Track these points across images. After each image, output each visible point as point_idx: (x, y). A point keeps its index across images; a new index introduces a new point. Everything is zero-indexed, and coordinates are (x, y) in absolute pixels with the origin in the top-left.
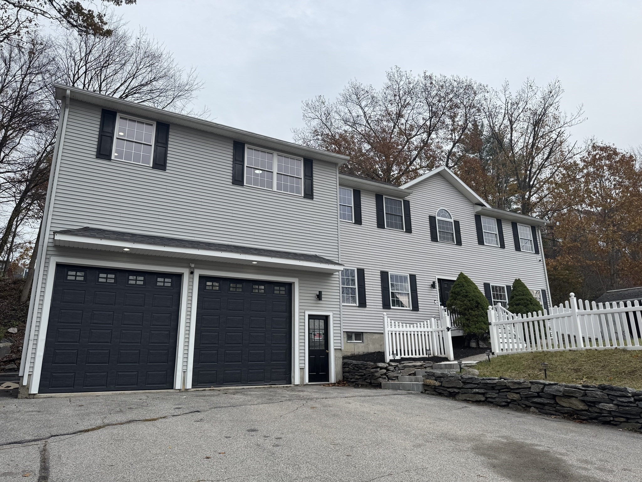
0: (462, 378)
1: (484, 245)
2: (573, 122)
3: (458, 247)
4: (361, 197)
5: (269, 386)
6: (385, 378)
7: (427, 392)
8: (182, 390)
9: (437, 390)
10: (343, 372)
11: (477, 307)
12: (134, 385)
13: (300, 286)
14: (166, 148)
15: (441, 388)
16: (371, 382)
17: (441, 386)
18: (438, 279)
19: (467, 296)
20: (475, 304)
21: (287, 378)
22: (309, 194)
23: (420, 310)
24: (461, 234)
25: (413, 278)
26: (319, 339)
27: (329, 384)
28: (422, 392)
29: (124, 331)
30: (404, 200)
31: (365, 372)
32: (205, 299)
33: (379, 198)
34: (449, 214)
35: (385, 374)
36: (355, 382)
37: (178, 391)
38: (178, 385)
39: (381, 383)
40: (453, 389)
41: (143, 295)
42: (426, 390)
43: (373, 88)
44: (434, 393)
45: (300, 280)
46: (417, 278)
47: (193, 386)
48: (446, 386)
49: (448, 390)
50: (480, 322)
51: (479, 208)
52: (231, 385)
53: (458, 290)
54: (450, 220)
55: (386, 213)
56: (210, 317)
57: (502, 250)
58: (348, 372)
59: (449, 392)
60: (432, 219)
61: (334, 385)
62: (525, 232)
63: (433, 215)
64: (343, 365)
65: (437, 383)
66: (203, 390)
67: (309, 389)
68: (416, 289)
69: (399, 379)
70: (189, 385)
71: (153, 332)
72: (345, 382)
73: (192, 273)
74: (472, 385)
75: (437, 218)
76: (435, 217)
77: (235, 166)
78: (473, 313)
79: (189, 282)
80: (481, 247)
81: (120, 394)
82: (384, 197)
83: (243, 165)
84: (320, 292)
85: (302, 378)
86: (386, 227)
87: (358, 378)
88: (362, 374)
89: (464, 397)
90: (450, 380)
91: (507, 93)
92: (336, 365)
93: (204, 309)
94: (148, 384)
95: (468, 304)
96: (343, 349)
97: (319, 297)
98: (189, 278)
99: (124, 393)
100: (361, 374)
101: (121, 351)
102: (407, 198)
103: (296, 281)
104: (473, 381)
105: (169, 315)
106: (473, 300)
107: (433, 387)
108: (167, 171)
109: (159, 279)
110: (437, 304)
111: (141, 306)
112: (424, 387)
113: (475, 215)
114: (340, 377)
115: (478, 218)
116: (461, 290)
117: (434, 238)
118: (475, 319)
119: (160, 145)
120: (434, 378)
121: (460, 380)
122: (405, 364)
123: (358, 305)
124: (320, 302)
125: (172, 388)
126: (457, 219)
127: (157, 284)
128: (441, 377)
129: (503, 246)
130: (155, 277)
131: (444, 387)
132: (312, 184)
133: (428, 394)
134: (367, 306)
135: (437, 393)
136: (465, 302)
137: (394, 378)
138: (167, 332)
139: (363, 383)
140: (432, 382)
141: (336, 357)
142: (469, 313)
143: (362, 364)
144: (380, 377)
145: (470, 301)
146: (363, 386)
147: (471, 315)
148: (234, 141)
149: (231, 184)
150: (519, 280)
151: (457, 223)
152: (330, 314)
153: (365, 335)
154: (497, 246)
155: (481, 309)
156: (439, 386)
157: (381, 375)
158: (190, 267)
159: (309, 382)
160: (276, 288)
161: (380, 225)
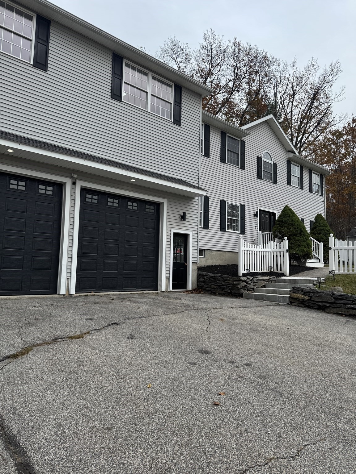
0: (333, 294)
1: (290, 185)
2: (336, 99)
3: (274, 185)
4: (210, 132)
5: (141, 292)
6: (246, 290)
7: (293, 304)
8: (66, 296)
9: (305, 303)
10: (198, 282)
11: (300, 234)
12: (19, 290)
13: (168, 207)
14: (47, 47)
15: (310, 302)
16: (231, 292)
17: (310, 300)
18: (259, 209)
19: (292, 224)
20: (299, 232)
21: (154, 285)
22: (177, 121)
23: (245, 234)
24: (277, 174)
25: (243, 207)
26: (180, 254)
27: (187, 291)
28: (288, 304)
29: (6, 237)
30: (241, 140)
31: (223, 283)
32: (85, 211)
33: (223, 135)
34: (271, 157)
35: (245, 286)
36: (211, 290)
37: (63, 296)
38: (63, 290)
39: (242, 293)
40: (324, 303)
41: (25, 201)
42: (291, 303)
43: (189, 47)
44: (302, 305)
45: (168, 201)
46: (245, 208)
47: (77, 291)
48: (316, 300)
49: (318, 304)
50: (302, 246)
51: (291, 155)
52: (109, 291)
53: (286, 219)
54: (271, 162)
55: (228, 150)
56: (90, 228)
57: (301, 190)
58: (204, 282)
59: (318, 305)
60: (259, 159)
61: (192, 292)
62: (316, 179)
63: (260, 156)
64: (198, 276)
65: (306, 298)
66: (85, 296)
67: (173, 295)
68: (244, 217)
69: (255, 290)
70: (73, 291)
71: (36, 239)
72: (200, 290)
73: (74, 183)
74: (346, 301)
75: (263, 159)
76: (261, 158)
77: (114, 79)
78: (297, 239)
79: (72, 192)
80: (289, 187)
81: (6, 299)
82: (227, 134)
83: (121, 80)
84: (184, 214)
85: (167, 286)
86: (227, 163)
87: (215, 287)
88: (220, 284)
89: (336, 310)
90: (321, 295)
91: (295, 68)
92: (193, 276)
93: (85, 220)
94: (32, 289)
95: (294, 231)
96: (198, 262)
97: (183, 217)
98: (72, 188)
99: (10, 299)
100: (218, 284)
101: (5, 257)
102: (243, 139)
103: (164, 201)
104: (347, 298)
105: (51, 223)
106: (298, 228)
107: (301, 300)
108: (48, 72)
109: (41, 187)
110: (257, 230)
111: (23, 212)
112: (290, 300)
113: (287, 160)
114: (195, 286)
115: (289, 162)
116: (288, 220)
117: (259, 177)
118: (299, 243)
119: (40, 41)
120: (302, 293)
121: (332, 296)
122: (258, 278)
123: (203, 227)
124: (184, 222)
125: (56, 293)
126: (276, 162)
127: (38, 191)
128: (310, 292)
129: (302, 188)
130: (37, 184)
131: (313, 301)
132: (180, 111)
133: (295, 306)
134: (210, 228)
135: (304, 306)
136: (291, 229)
137: (251, 290)
138: (50, 240)
139: (221, 292)
140: (301, 296)
141: (193, 269)
142: (294, 239)
143: (219, 277)
144: (242, 289)
145: (295, 228)
146: (220, 295)
147: (295, 240)
148: (113, 53)
149: (110, 97)
150: (320, 215)
151: (275, 165)
152: (190, 233)
153: (206, 251)
154: (298, 187)
155: (303, 235)
156: (308, 300)
157: (243, 287)
158: (72, 177)
159: (172, 289)
160: (148, 206)
161: (223, 160)
